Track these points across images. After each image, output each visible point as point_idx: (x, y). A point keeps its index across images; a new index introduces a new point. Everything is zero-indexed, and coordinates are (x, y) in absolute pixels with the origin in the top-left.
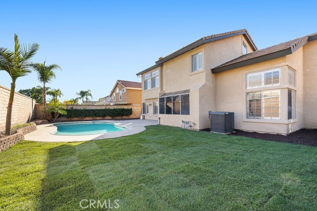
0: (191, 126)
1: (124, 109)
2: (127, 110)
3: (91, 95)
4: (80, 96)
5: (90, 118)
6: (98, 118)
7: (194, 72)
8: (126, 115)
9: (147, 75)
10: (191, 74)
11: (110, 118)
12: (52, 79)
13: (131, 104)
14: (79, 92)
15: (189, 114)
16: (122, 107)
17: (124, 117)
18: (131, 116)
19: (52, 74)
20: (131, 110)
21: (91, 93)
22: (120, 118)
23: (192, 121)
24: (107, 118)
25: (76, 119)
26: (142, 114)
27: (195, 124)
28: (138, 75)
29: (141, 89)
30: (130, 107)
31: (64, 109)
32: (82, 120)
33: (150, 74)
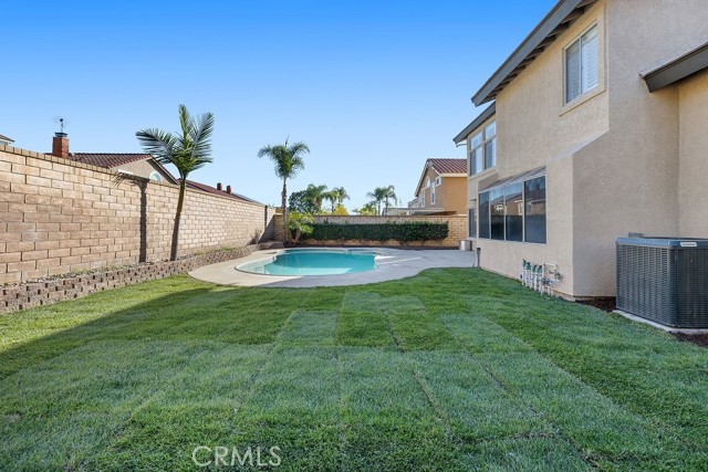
0: (546, 282)
1: (426, 225)
2: (436, 226)
3: (394, 196)
4: (375, 199)
5: (357, 243)
6: (371, 243)
7: (573, 103)
8: (435, 238)
9: (477, 139)
10: (565, 109)
11: (396, 243)
12: (297, 170)
13: (454, 213)
14: (373, 192)
15: (545, 243)
16: (423, 220)
17: (429, 243)
18: (446, 242)
19: (297, 162)
20: (445, 226)
21: (395, 192)
22: (418, 244)
23: (552, 265)
24: (391, 242)
25: (332, 242)
26: (469, 238)
27: (559, 276)
28: (457, 140)
29: (465, 175)
30: (442, 220)
31: (309, 224)
32: (342, 246)
33: (481, 134)
